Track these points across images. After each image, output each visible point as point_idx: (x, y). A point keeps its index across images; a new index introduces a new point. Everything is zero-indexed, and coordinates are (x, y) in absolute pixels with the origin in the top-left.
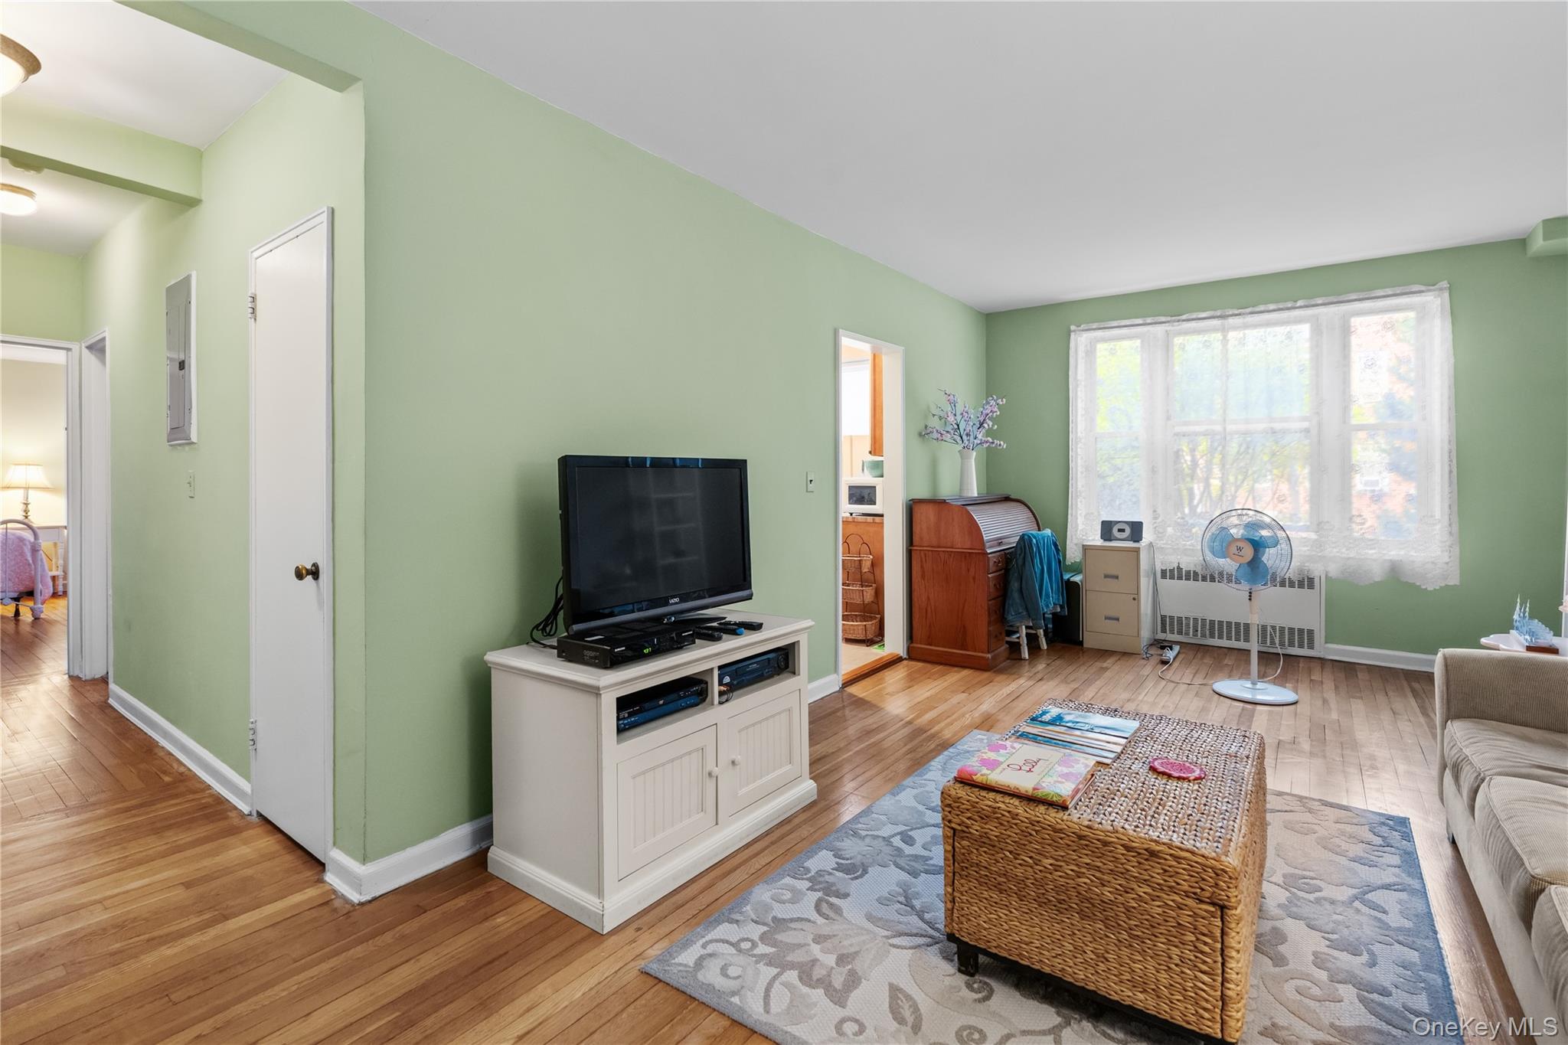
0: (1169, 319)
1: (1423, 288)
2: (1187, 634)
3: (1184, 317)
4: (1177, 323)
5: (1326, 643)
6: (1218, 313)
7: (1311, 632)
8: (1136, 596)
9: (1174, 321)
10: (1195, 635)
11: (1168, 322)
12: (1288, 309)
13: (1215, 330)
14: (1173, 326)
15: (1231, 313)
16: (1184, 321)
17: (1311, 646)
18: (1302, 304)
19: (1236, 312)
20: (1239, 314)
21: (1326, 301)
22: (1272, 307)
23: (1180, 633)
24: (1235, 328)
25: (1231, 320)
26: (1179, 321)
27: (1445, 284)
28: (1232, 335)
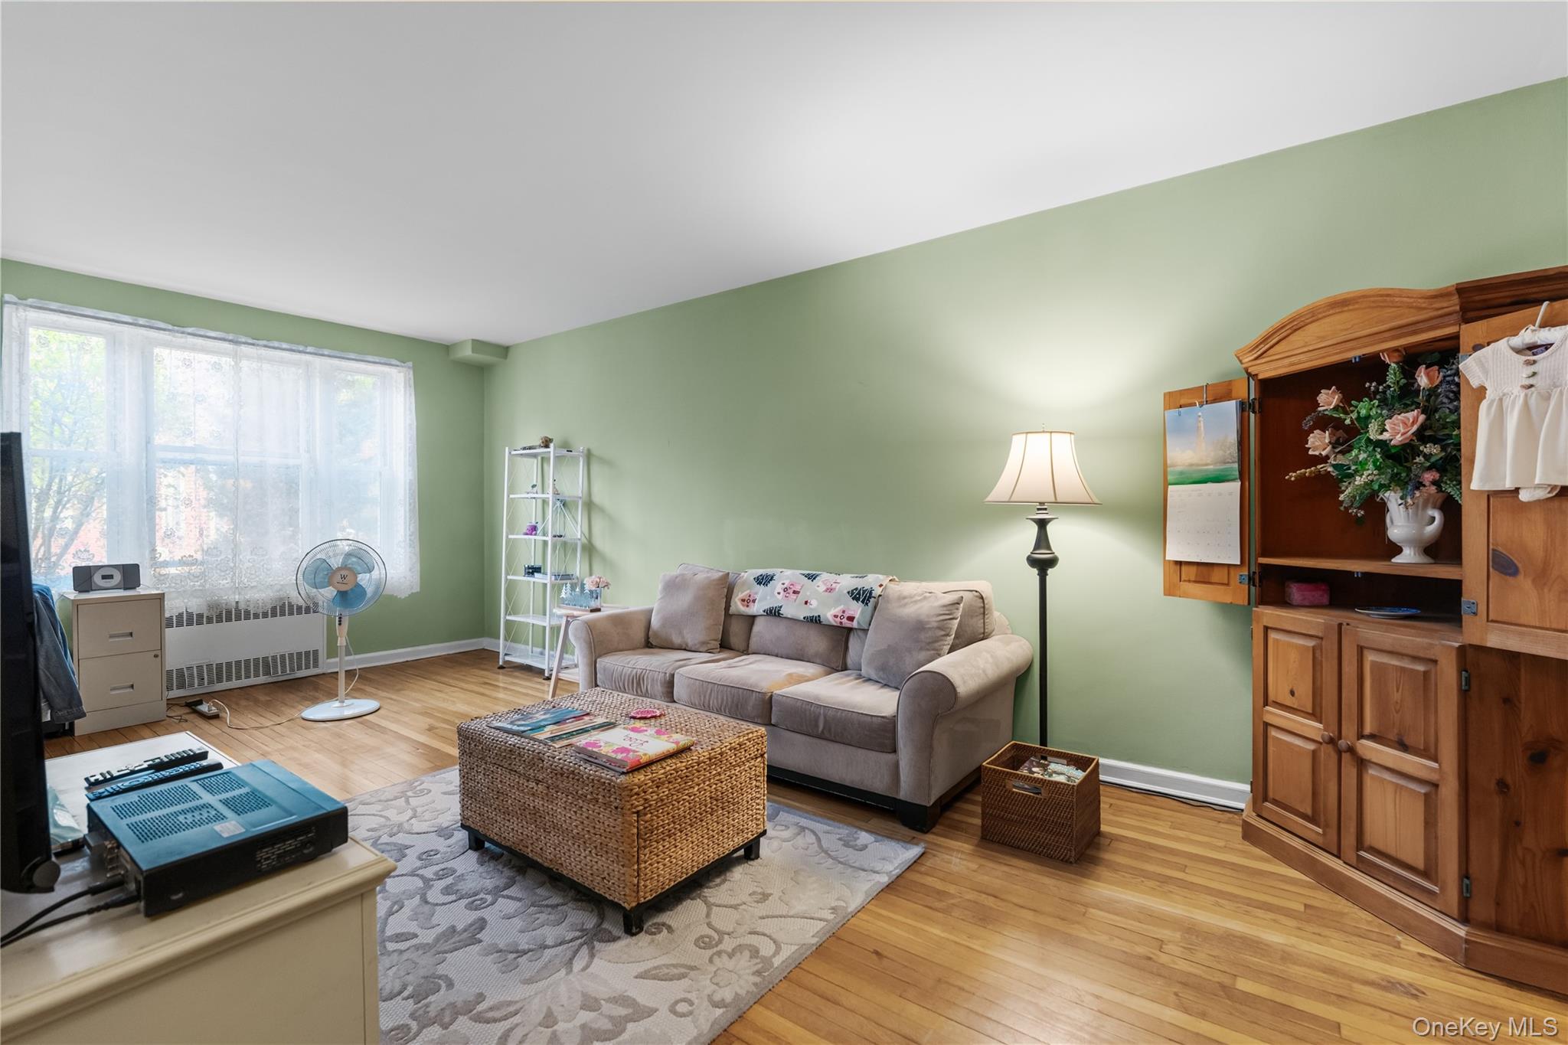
0: (170, 327)
1: (398, 363)
2: (192, 685)
3: (190, 330)
4: (180, 335)
5: (327, 658)
6: (231, 337)
7: (316, 652)
8: (159, 653)
9: (178, 332)
10: (201, 684)
11: (169, 330)
12: (300, 352)
13: (224, 354)
14: (174, 336)
15: (243, 340)
16: (189, 334)
17: (316, 665)
18: (312, 351)
19: (250, 341)
20: (253, 344)
21: (331, 354)
22: (285, 346)
23: (181, 686)
24: (248, 357)
25: (243, 348)
26: (183, 333)
27: (410, 364)
28: (244, 363)
